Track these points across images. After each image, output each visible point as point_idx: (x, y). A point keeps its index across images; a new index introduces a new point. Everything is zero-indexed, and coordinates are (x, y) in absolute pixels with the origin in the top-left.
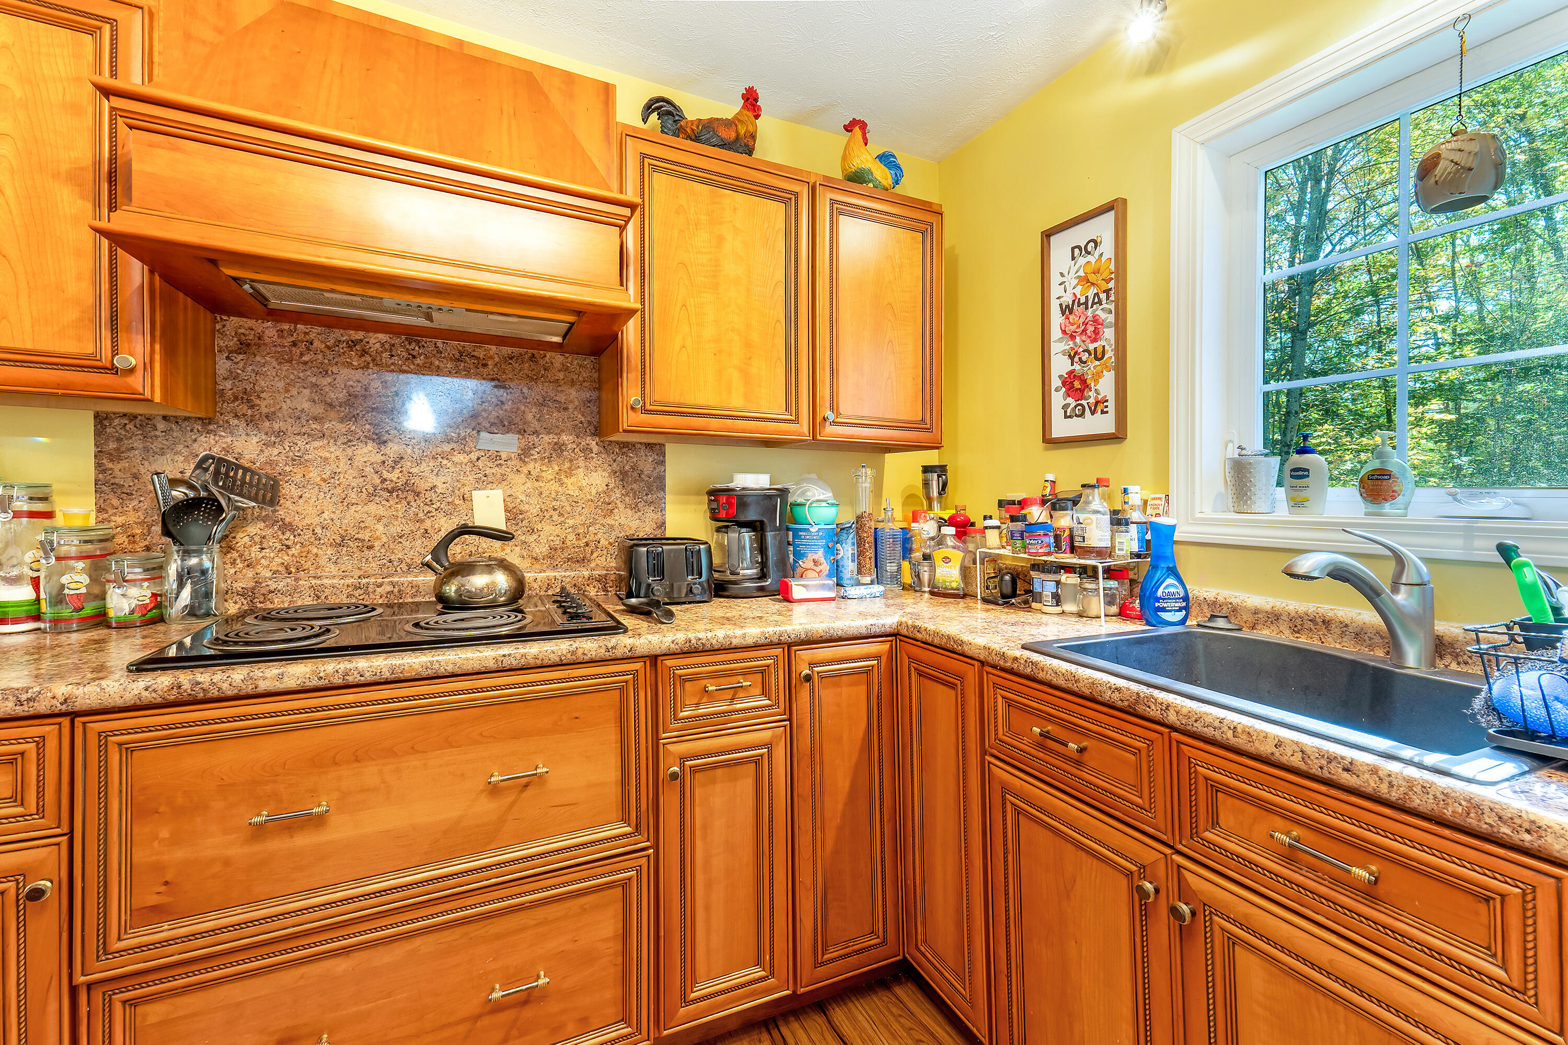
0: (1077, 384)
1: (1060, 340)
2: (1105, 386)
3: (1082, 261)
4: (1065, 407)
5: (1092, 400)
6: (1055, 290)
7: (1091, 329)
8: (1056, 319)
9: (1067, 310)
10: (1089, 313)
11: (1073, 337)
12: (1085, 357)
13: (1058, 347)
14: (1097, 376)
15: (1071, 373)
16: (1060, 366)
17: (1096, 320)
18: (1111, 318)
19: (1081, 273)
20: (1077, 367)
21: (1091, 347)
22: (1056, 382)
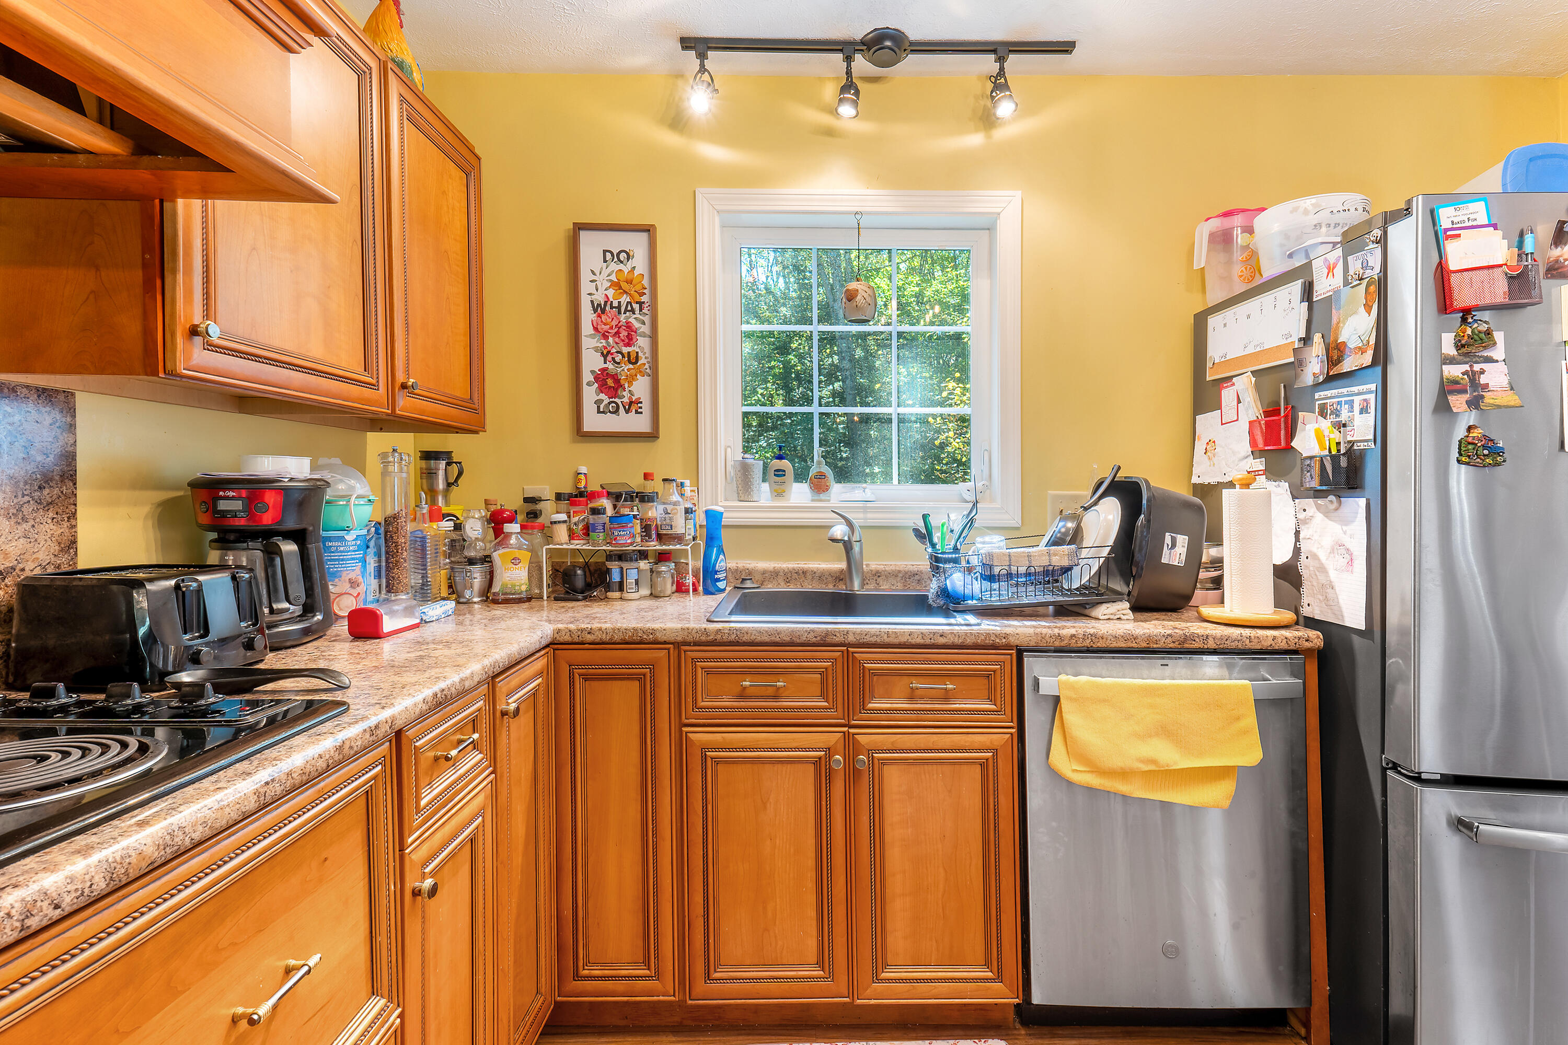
0: (610, 382)
1: (591, 336)
2: (640, 388)
3: (614, 267)
4: (598, 402)
5: (626, 400)
6: (586, 287)
7: (624, 334)
8: (587, 316)
9: (599, 309)
10: (623, 317)
11: (605, 337)
12: (618, 358)
13: (590, 343)
14: (631, 379)
15: (603, 370)
16: (592, 362)
17: (629, 326)
18: (645, 329)
19: (614, 279)
20: (610, 366)
21: (625, 350)
22: (587, 377)
